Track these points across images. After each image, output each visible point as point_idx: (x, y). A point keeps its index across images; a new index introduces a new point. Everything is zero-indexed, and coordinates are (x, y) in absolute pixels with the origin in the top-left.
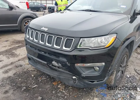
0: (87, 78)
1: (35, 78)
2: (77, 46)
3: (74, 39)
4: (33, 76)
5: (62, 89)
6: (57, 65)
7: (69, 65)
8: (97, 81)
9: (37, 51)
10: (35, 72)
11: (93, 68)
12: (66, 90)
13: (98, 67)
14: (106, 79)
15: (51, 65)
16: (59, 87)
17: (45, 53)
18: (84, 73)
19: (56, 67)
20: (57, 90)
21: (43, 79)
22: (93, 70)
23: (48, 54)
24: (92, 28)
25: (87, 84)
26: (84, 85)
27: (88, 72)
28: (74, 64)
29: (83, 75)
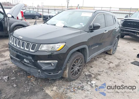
0: (46, 70)
1: (15, 73)
2: (39, 49)
3: (37, 45)
4: (13, 71)
5: (33, 81)
6: (27, 62)
7: (33, 61)
8: (53, 73)
9: (15, 52)
10: (16, 69)
11: (50, 63)
12: (36, 81)
13: (53, 63)
14: (60, 72)
15: (23, 62)
16: (31, 79)
17: (20, 53)
18: (44, 67)
19: (26, 63)
20: (29, 81)
21: (21, 74)
22: (51, 65)
23: (22, 54)
24: (51, 38)
25: (47, 75)
26: (45, 76)
27: (47, 66)
28: (37, 61)
29: (43, 69)
